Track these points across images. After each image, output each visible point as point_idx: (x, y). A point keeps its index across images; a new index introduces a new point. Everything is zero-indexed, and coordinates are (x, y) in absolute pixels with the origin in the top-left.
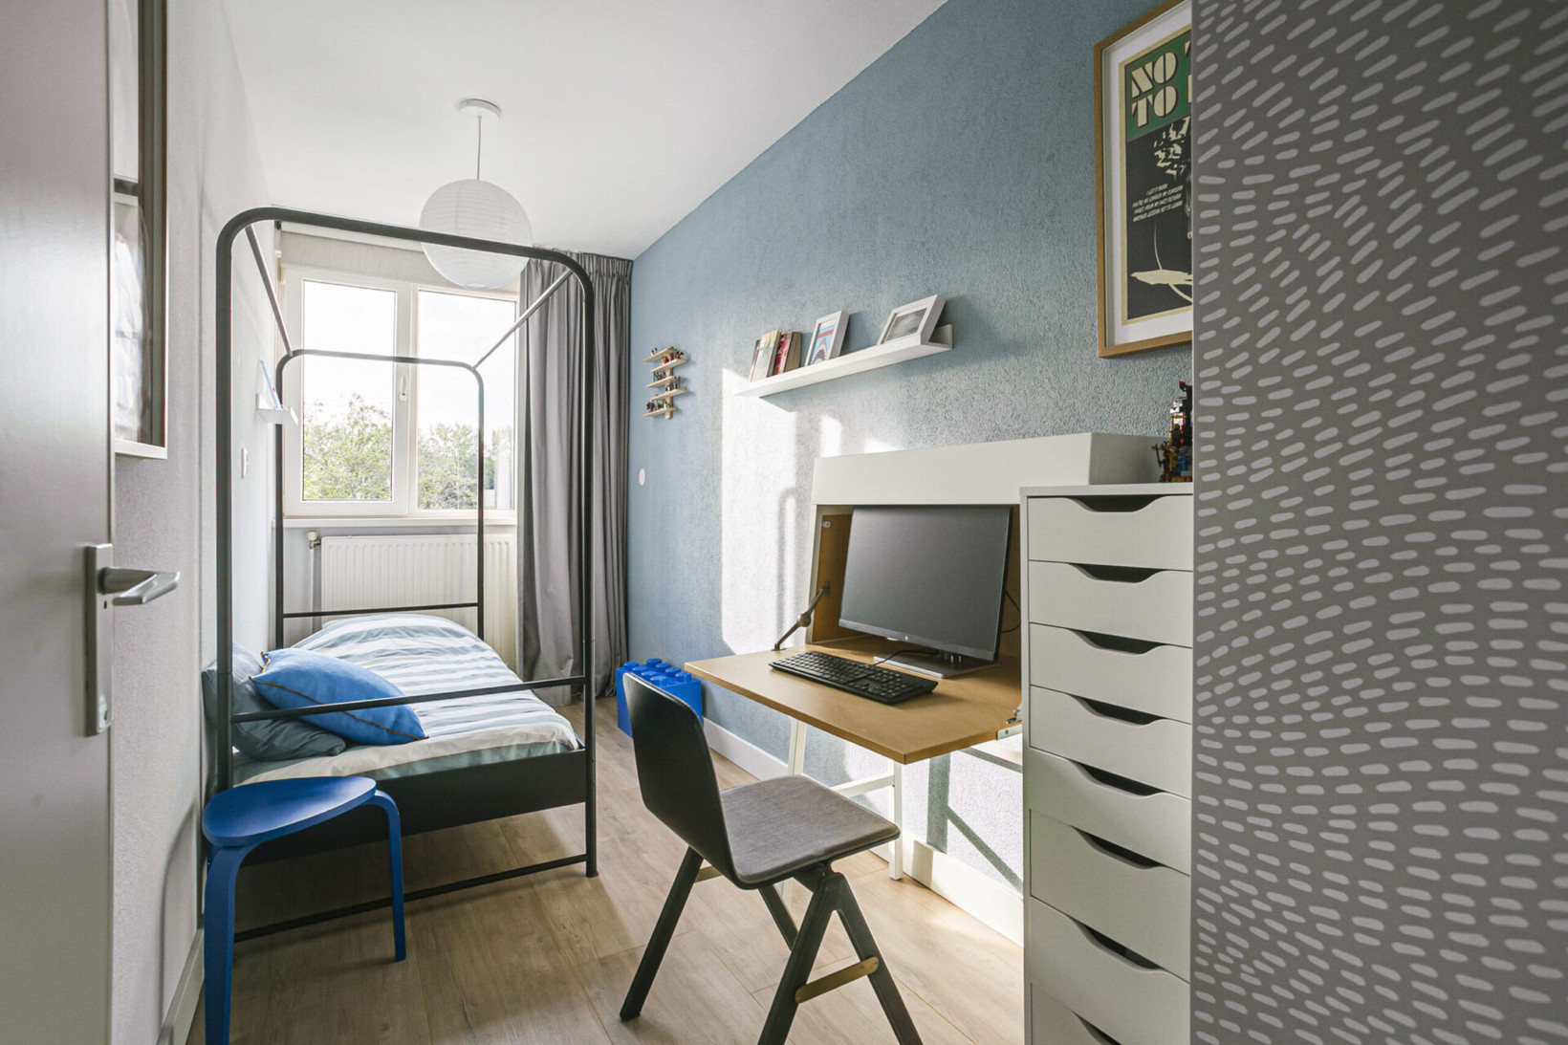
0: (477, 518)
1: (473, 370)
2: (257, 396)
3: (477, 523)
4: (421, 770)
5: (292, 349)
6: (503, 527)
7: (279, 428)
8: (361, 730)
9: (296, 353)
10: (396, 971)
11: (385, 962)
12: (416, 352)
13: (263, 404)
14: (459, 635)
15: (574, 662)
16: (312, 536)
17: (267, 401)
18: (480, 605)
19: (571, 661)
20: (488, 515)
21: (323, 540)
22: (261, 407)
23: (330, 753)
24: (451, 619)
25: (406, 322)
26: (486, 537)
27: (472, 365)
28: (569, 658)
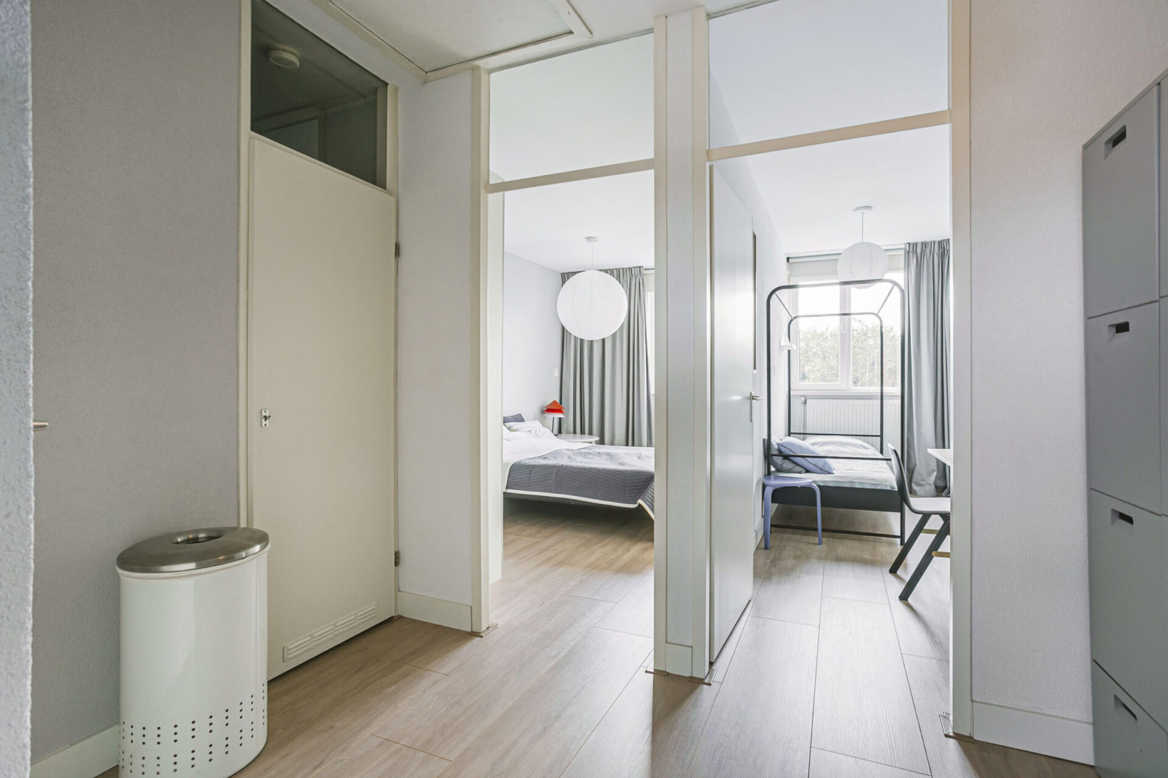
0: (880, 391)
1: (877, 315)
2: (780, 341)
3: (879, 394)
4: (831, 485)
5: (793, 316)
6: (892, 397)
7: (789, 351)
8: (810, 467)
9: (795, 318)
10: (818, 547)
11: (815, 544)
12: (850, 310)
13: (783, 343)
14: (866, 448)
15: (937, 474)
16: (803, 399)
17: (785, 341)
18: (881, 436)
19: (936, 473)
20: (885, 388)
21: (808, 401)
22: (782, 344)
23: (800, 473)
24: (864, 441)
25: (845, 300)
26: (885, 402)
27: (876, 312)
28: (933, 471)
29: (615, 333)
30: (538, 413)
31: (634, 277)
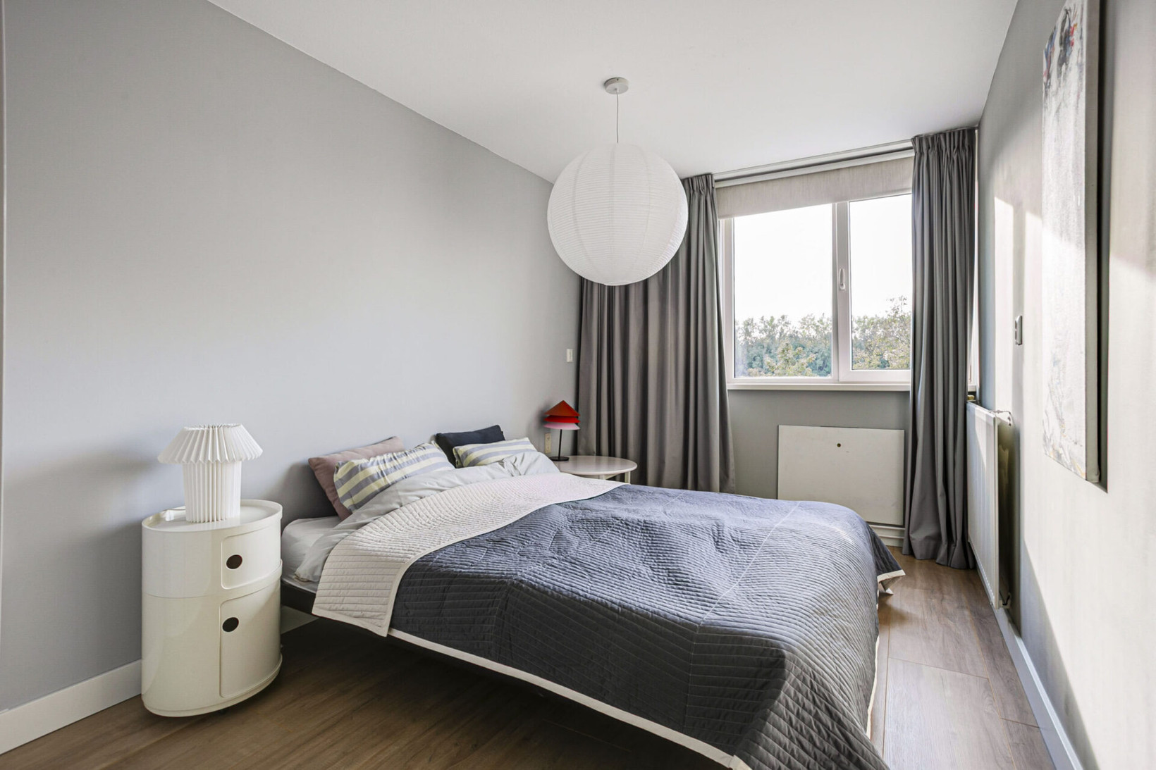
29: (665, 270)
30: (534, 423)
31: (696, 194)
